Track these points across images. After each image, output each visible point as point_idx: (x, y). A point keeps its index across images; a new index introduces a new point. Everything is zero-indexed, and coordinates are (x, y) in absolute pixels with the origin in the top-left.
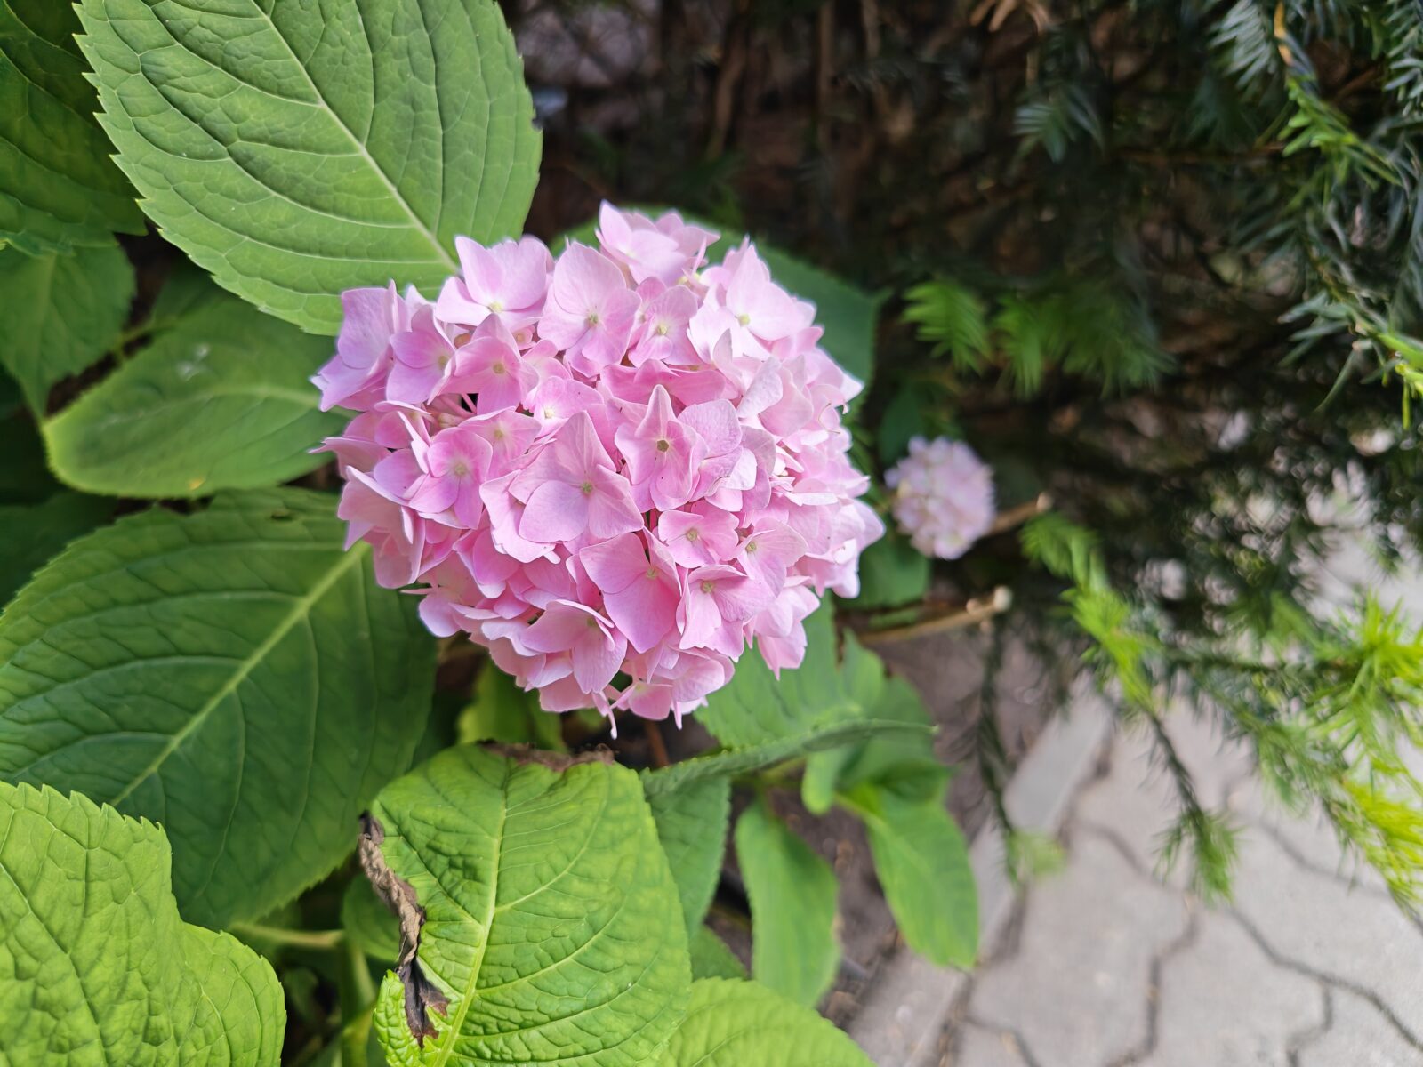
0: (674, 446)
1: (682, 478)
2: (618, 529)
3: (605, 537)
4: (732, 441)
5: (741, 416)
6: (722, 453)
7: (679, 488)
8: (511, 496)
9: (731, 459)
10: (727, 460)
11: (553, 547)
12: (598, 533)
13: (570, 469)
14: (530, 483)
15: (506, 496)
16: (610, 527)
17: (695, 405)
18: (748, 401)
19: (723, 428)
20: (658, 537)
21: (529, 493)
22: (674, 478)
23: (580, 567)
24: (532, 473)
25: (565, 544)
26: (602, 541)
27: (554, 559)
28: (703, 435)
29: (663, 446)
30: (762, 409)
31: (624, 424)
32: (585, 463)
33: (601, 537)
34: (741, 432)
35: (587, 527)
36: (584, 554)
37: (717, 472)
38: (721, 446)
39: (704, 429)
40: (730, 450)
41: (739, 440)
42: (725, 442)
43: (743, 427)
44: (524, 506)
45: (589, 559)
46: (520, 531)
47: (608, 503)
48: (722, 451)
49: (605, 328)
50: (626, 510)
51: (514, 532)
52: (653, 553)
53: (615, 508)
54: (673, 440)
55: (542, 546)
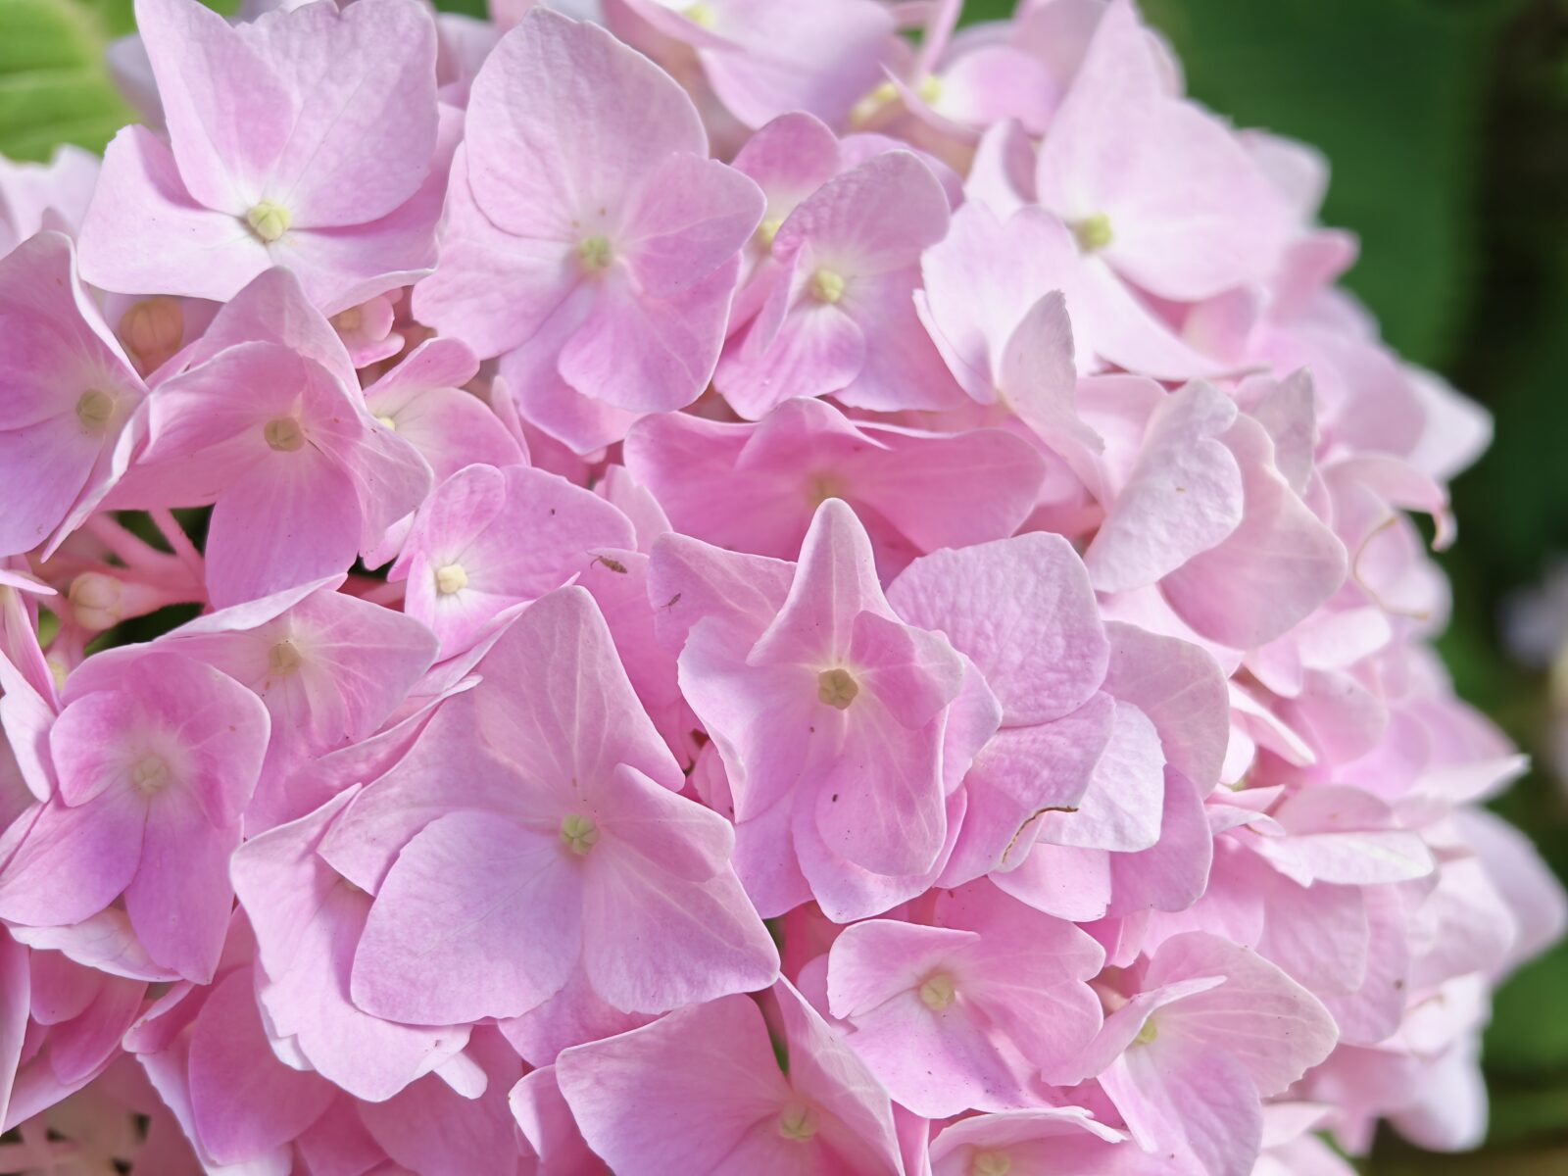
0: (877, 691)
1: (907, 805)
2: (689, 981)
3: (646, 1009)
4: (1075, 677)
5: (1106, 586)
6: (1039, 715)
7: (896, 837)
8: (322, 867)
9: (1077, 741)
10: (1060, 743)
11: (463, 1039)
12: (619, 991)
13: (522, 770)
14: (388, 822)
15: (308, 869)
16: (659, 971)
17: (948, 550)
18: (1126, 534)
19: (1042, 628)
20: (823, 1008)
21: (383, 854)
22: (878, 800)
23: (553, 1109)
24: (395, 791)
25: (505, 1030)
26: (633, 1021)
27: (467, 1081)
28: (975, 655)
29: (839, 689)
30: (1177, 560)
31: (706, 619)
32: (576, 752)
33: (628, 1009)
34: (1108, 644)
35: (579, 968)
36: (572, 1067)
37: (1028, 785)
38: (1036, 690)
39: (979, 632)
40: (1071, 705)
41: (1101, 669)
42: (1051, 676)
43: (1112, 628)
44: (368, 900)
45: (586, 1083)
46: (354, 988)
47: (653, 887)
48: (1042, 707)
49: (636, 284)
50: (714, 915)
51: (333, 993)
52: (805, 1055)
53: (678, 907)
54: (875, 670)
55: (426, 1039)
